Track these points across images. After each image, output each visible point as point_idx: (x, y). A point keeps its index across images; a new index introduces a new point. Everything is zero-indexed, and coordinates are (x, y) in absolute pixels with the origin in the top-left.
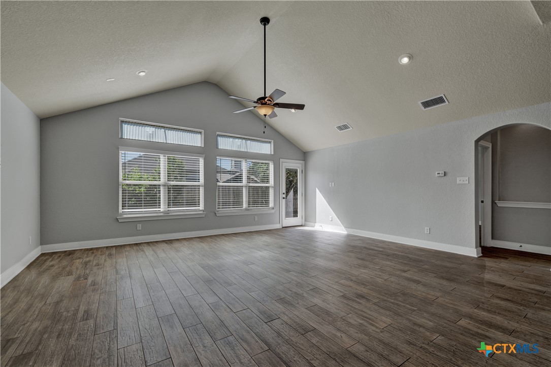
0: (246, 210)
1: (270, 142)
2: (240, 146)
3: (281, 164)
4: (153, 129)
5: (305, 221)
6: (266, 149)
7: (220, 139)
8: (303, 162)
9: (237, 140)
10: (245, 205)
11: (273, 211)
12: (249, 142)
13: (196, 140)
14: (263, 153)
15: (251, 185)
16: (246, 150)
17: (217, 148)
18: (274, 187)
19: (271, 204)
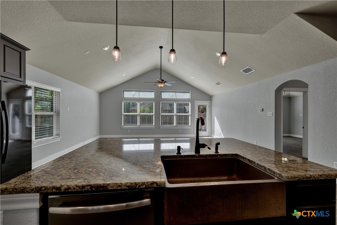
0: (175, 126)
1: (189, 92)
2: (172, 96)
3: (195, 103)
4: (134, 92)
5: (211, 134)
6: (187, 96)
7: (162, 93)
8: (210, 101)
9: (171, 93)
10: (175, 124)
11: (190, 128)
12: (177, 93)
13: (151, 95)
14: (185, 98)
15: (178, 114)
16: (175, 98)
17: (161, 98)
18: (191, 115)
19: (190, 124)
